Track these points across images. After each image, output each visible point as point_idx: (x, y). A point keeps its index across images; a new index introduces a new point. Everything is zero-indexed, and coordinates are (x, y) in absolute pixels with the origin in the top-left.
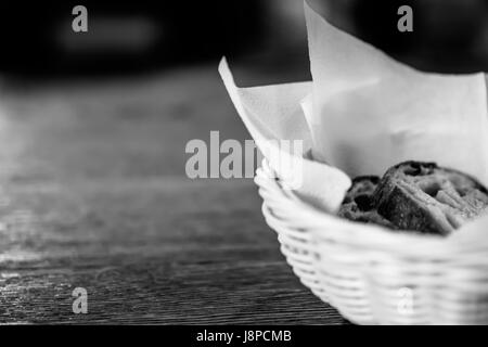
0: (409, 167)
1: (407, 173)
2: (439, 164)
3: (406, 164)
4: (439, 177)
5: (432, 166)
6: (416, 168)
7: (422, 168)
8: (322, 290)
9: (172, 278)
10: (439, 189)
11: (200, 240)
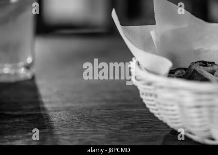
0: (201, 63)
1: (200, 65)
2: (216, 63)
3: (200, 62)
4: (215, 67)
5: (213, 63)
6: (205, 64)
7: (208, 64)
8: (159, 114)
9: (93, 115)
10: (215, 72)
11: (107, 101)
